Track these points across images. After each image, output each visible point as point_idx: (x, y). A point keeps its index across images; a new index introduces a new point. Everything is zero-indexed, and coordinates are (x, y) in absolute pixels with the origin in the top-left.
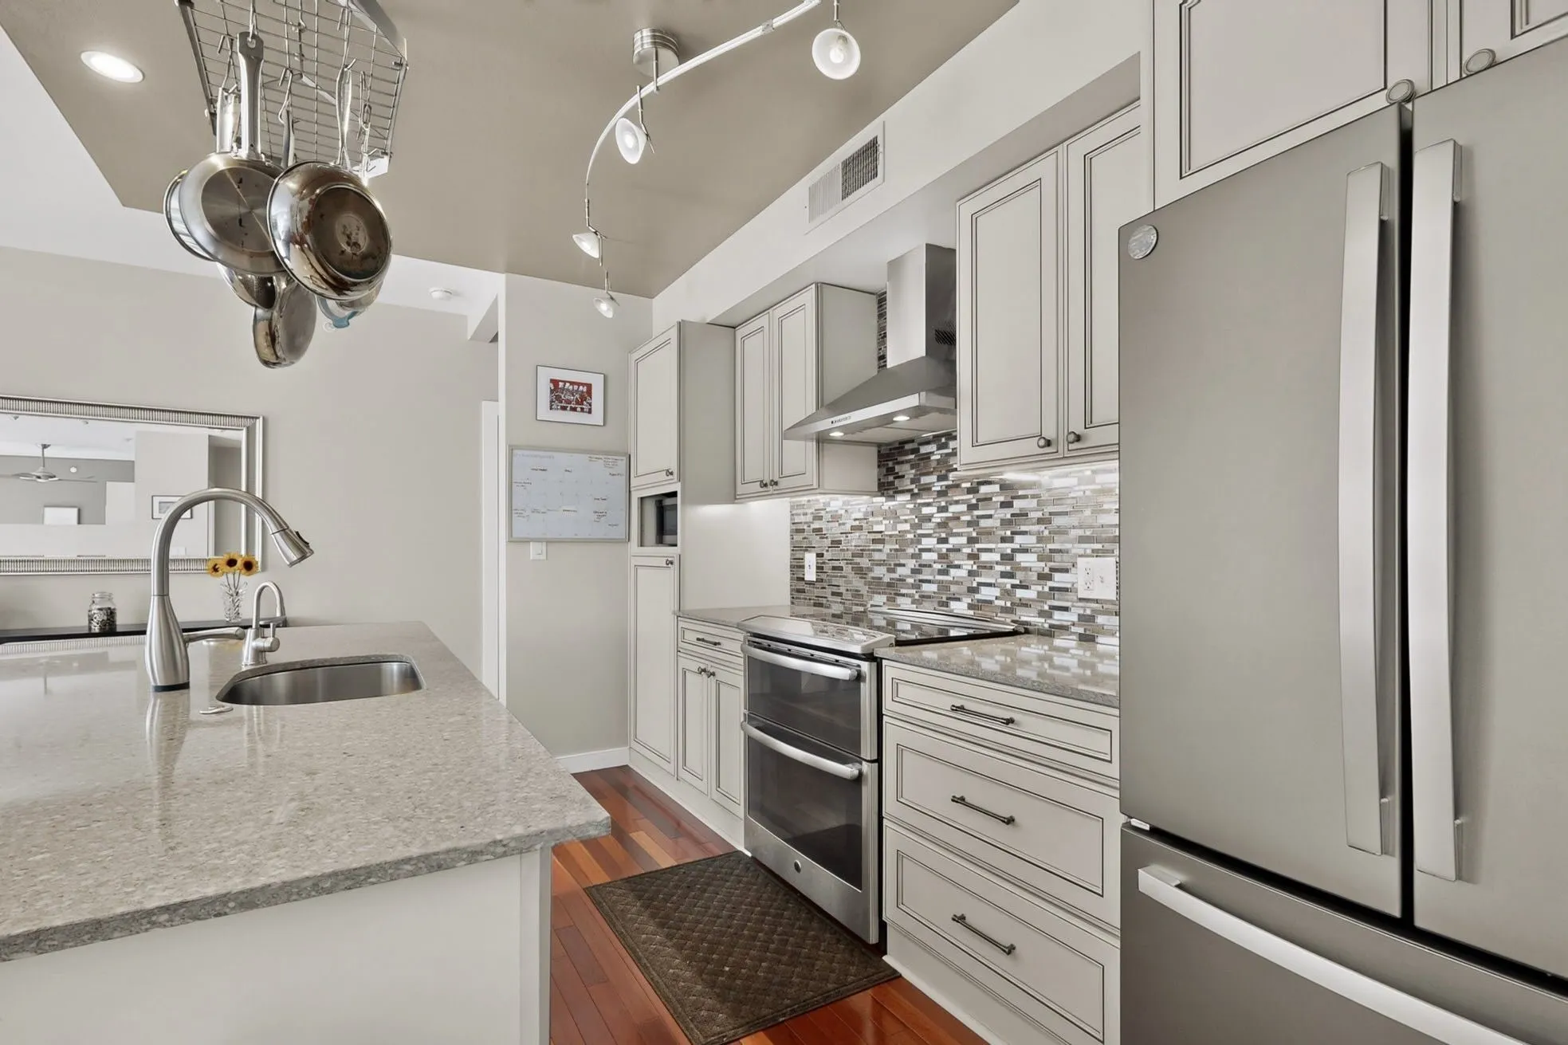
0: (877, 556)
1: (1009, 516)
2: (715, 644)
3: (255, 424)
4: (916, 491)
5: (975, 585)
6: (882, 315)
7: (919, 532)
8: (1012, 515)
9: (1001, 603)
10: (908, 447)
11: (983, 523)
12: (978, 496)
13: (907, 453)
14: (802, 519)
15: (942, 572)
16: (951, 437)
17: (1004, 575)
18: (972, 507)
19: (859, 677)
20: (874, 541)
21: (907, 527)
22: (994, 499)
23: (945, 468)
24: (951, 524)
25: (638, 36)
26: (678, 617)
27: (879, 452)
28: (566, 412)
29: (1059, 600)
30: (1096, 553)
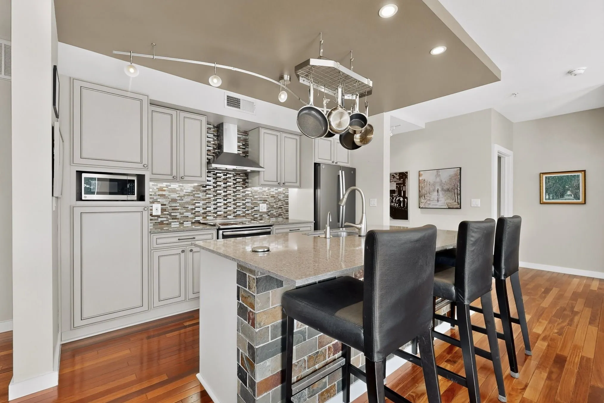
1: (244, 195)
5: (235, 211)
7: (216, 197)
11: (238, 196)
12: (236, 189)
17: (243, 208)
18: (234, 192)
21: (211, 196)
22: (241, 191)
24: (228, 195)
30: (263, 203)
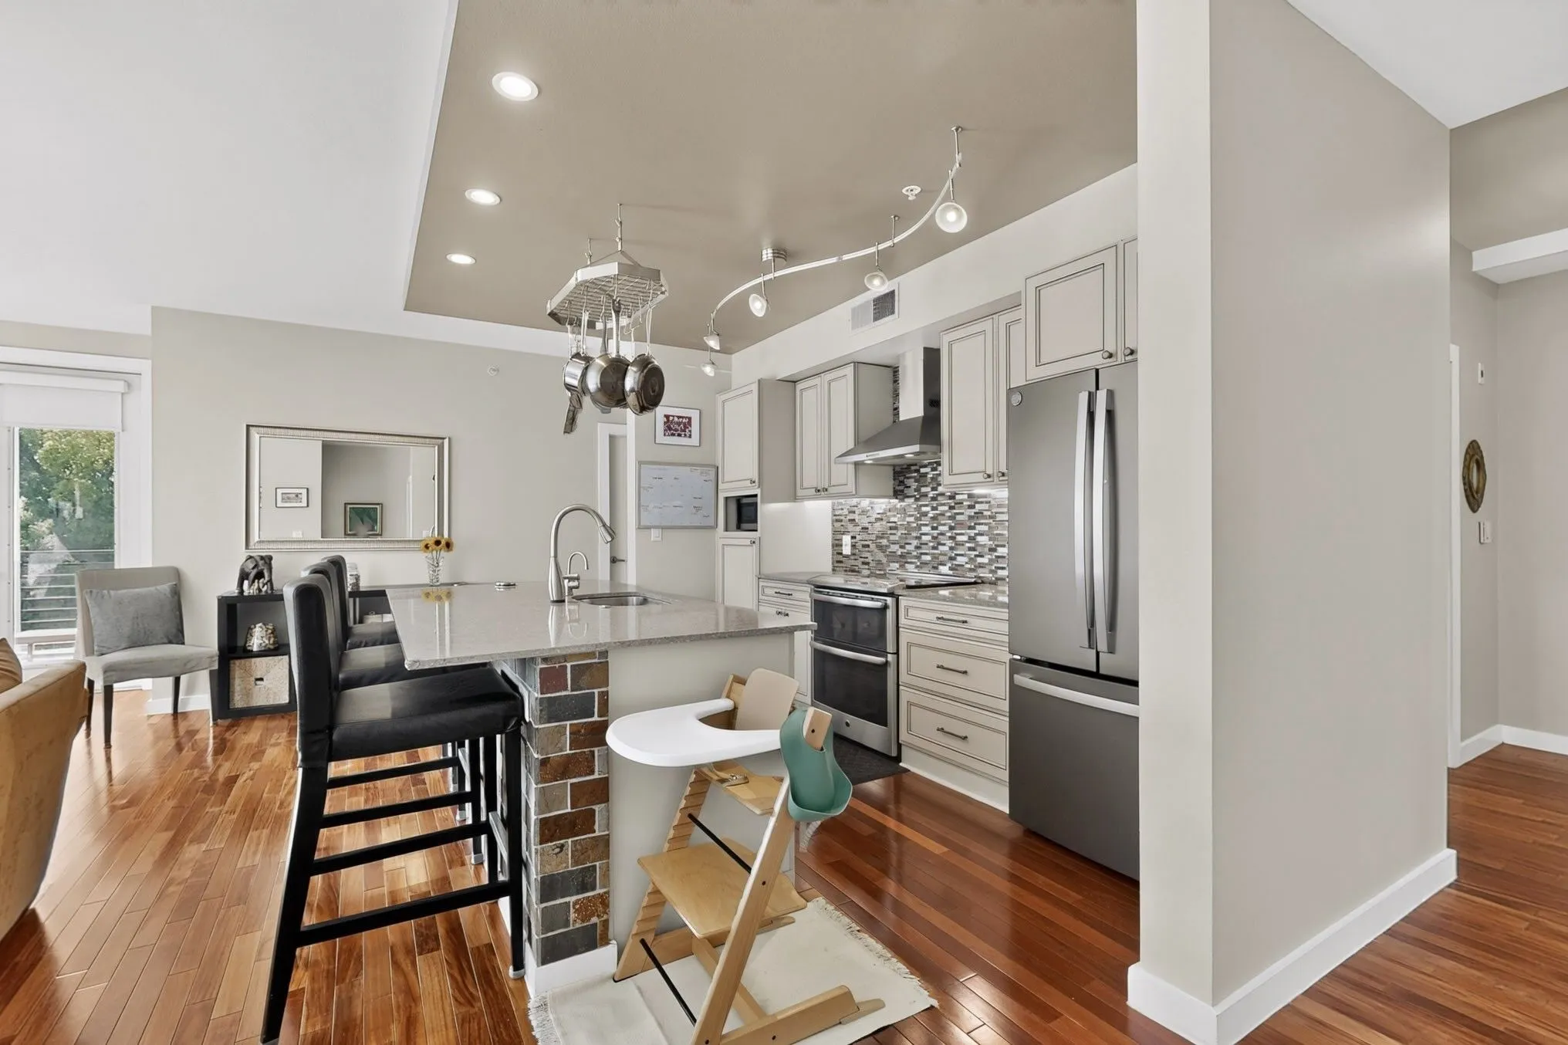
0: (892, 538)
1: (973, 514)
2: (789, 595)
3: (443, 443)
4: (918, 496)
5: (953, 555)
6: (896, 381)
7: (919, 522)
8: (975, 513)
9: (968, 566)
10: (913, 468)
11: (959, 518)
12: (955, 501)
13: (911, 472)
14: (840, 512)
15: (934, 548)
16: (939, 464)
18: (951, 508)
19: (886, 607)
20: (891, 528)
21: (912, 519)
22: (965, 503)
23: (936, 482)
24: (939, 517)
25: (764, 252)
26: (759, 578)
27: (894, 470)
28: (674, 437)
29: (1001, 563)
